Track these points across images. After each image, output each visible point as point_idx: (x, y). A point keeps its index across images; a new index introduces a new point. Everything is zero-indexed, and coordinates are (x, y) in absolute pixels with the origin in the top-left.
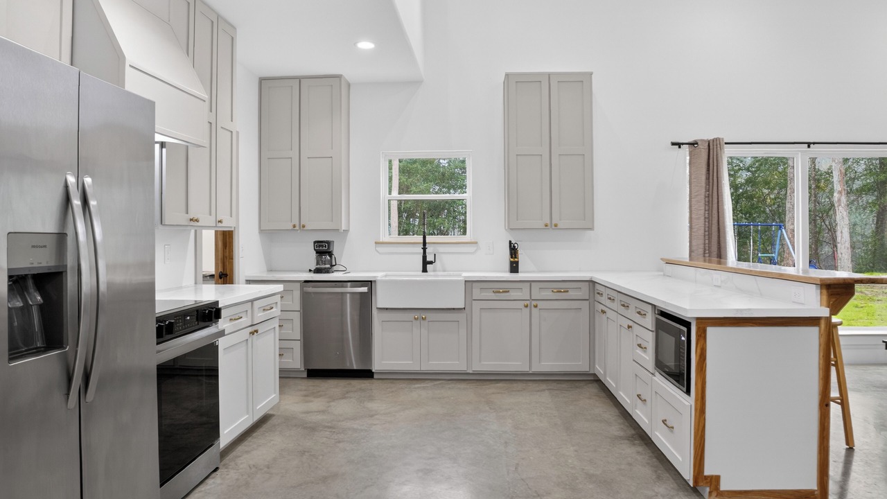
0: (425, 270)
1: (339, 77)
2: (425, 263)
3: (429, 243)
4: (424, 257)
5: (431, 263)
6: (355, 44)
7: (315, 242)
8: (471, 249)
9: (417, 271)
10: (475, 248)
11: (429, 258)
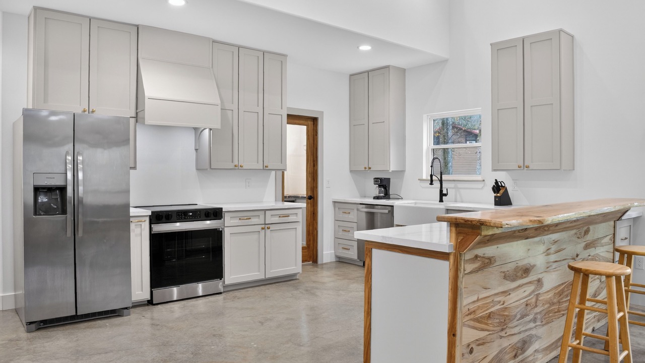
0: (441, 200)
1: (387, 67)
2: (442, 195)
3: (445, 181)
4: (441, 191)
5: (446, 195)
6: (358, 47)
7: (375, 179)
8: (480, 185)
9: (436, 201)
10: (483, 185)
11: (444, 192)
